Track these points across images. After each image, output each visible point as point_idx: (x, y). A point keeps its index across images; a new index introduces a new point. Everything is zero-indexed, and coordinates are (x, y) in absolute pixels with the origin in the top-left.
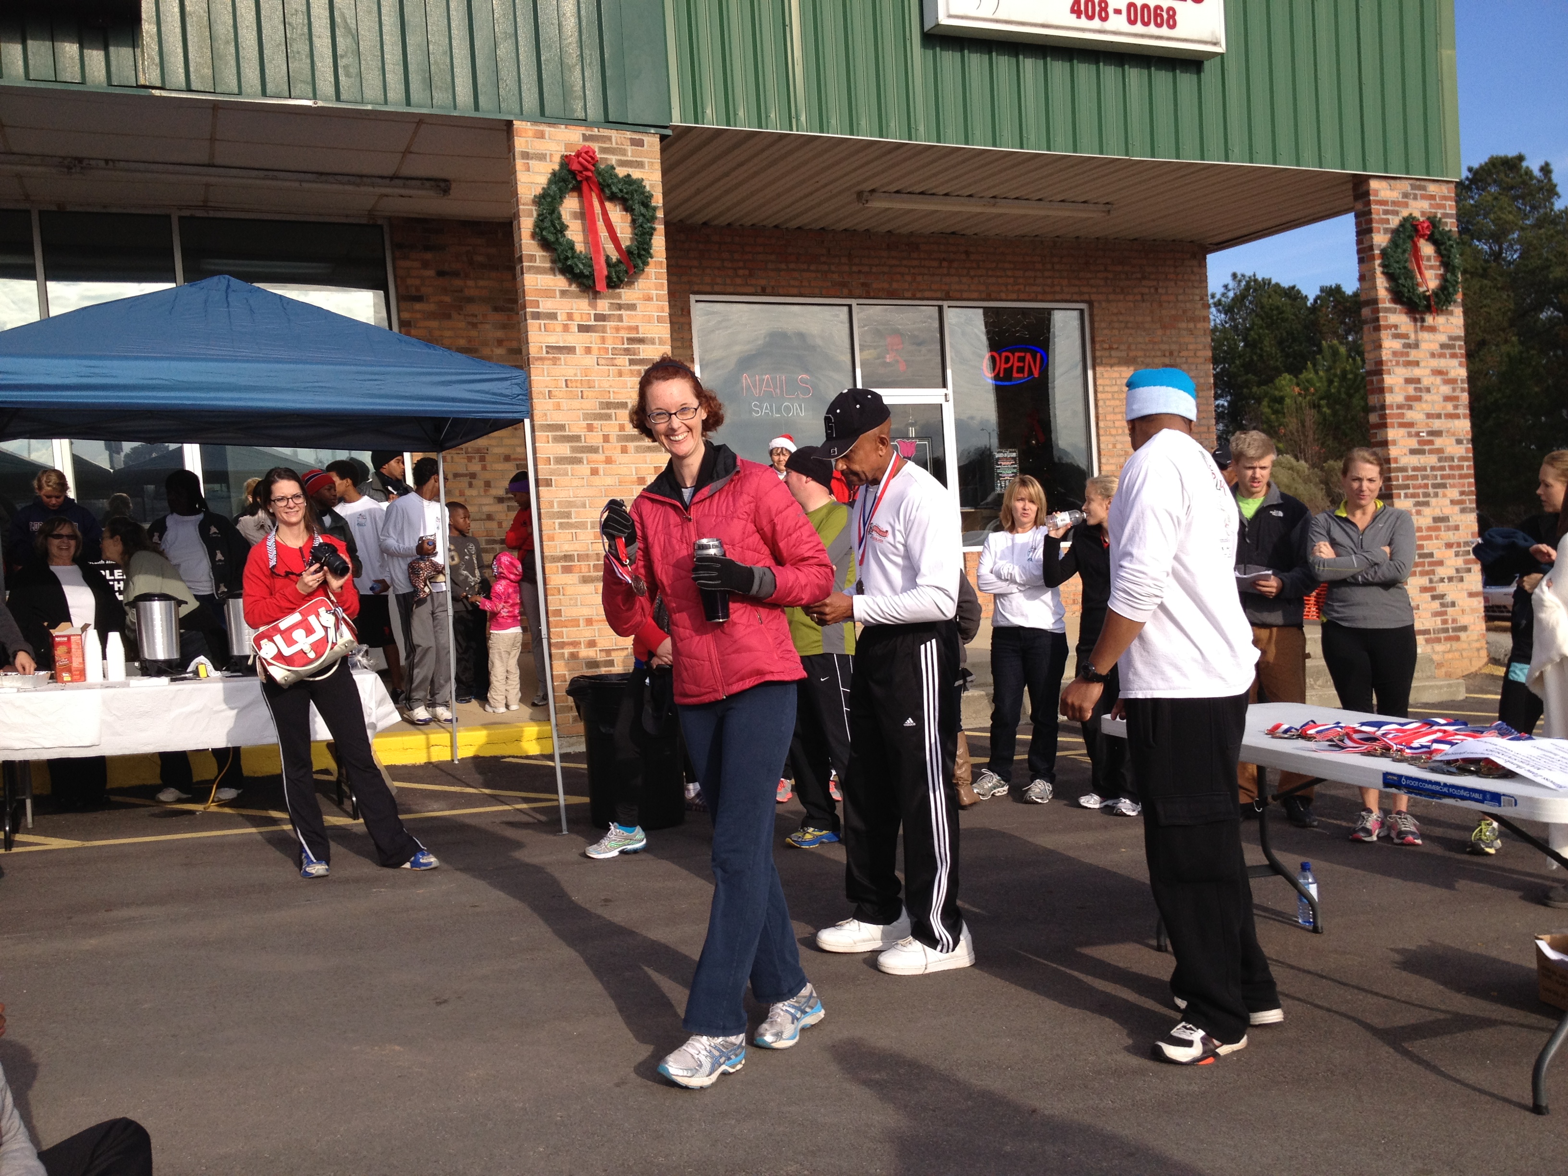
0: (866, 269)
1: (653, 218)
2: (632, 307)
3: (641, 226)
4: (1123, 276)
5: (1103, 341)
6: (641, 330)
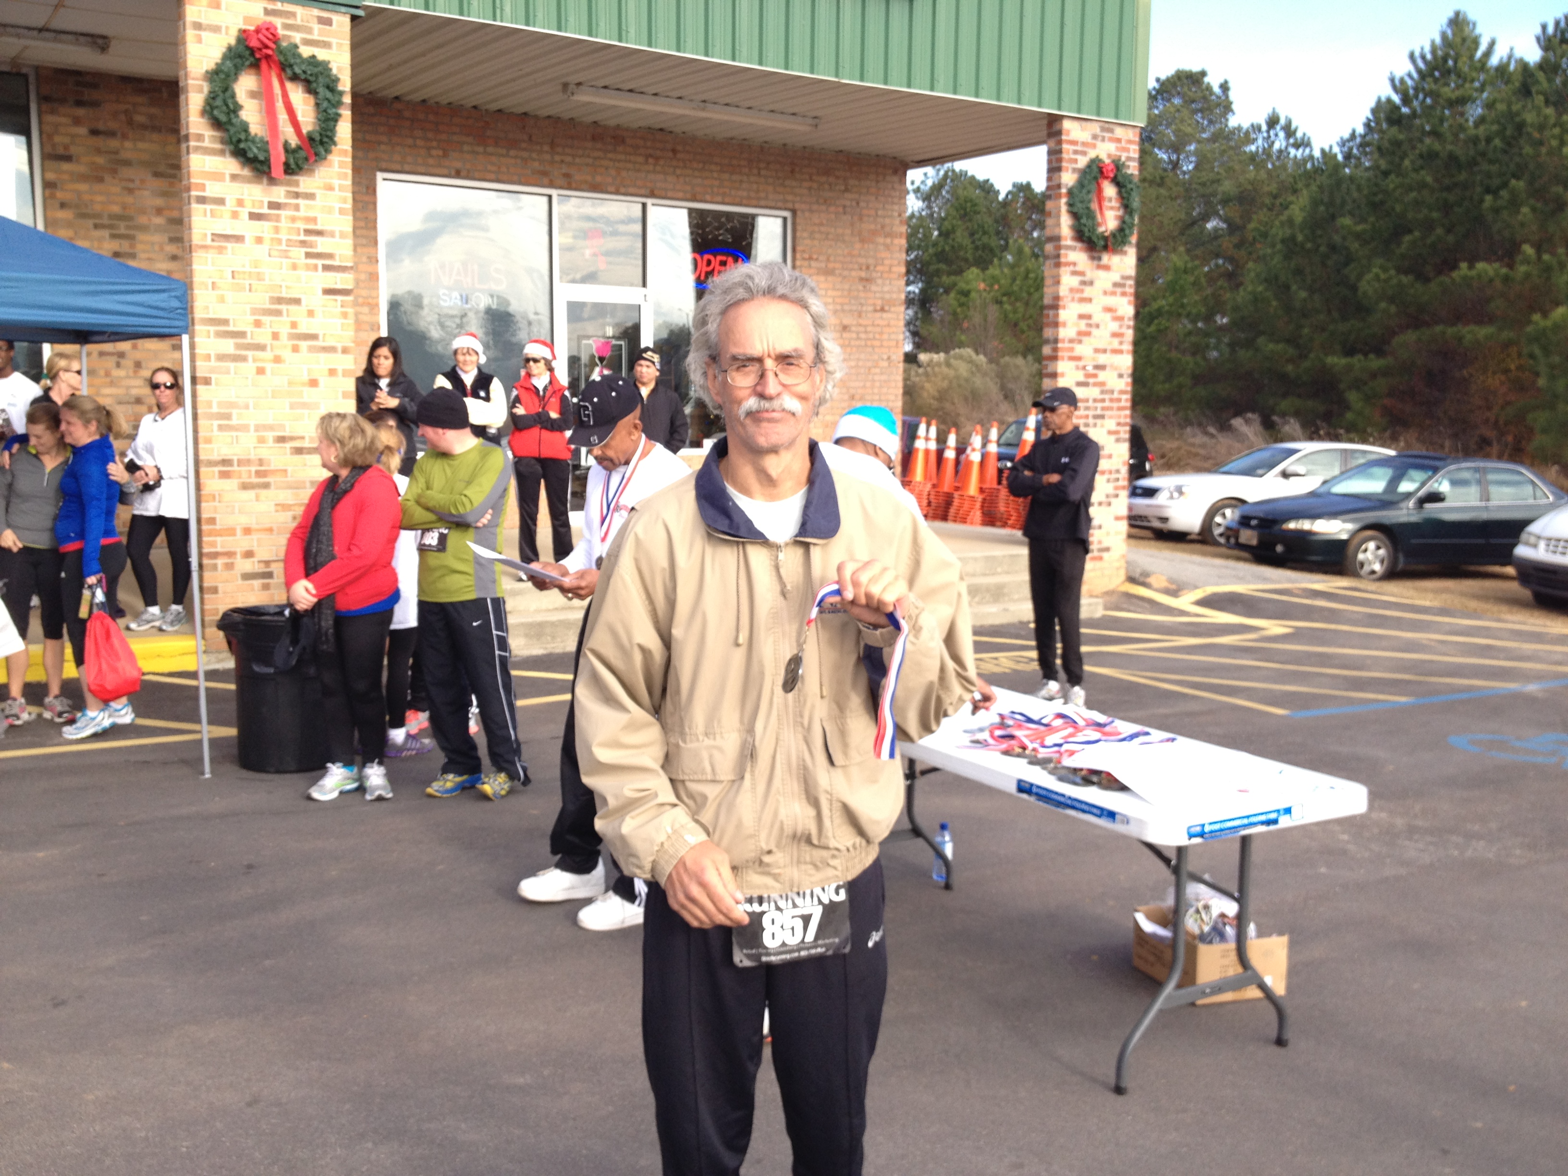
0: (568, 159)
1: (339, 104)
2: (311, 196)
3: (325, 111)
4: (827, 186)
5: (804, 251)
6: (319, 221)
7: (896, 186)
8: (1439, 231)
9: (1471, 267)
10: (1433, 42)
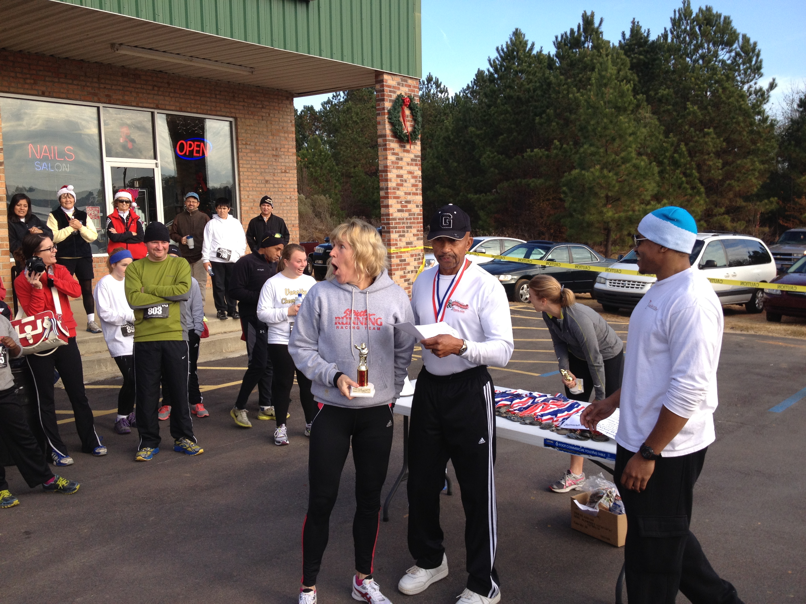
0: (109, 87)
4: (253, 105)
5: (242, 140)
7: (288, 106)
8: (515, 134)
9: (532, 151)
10: (507, 43)
